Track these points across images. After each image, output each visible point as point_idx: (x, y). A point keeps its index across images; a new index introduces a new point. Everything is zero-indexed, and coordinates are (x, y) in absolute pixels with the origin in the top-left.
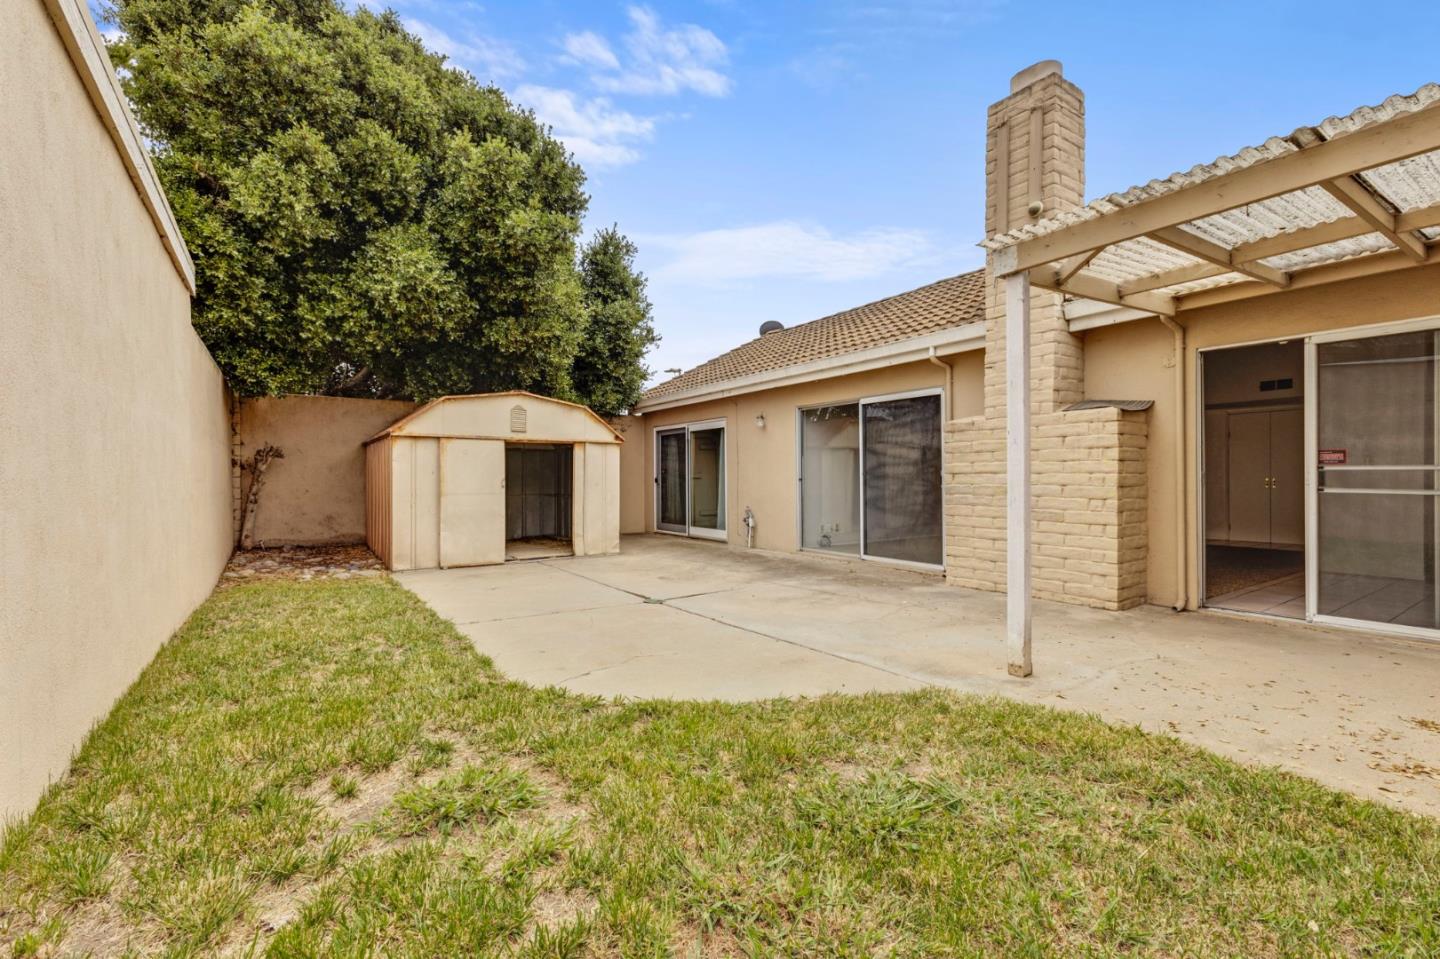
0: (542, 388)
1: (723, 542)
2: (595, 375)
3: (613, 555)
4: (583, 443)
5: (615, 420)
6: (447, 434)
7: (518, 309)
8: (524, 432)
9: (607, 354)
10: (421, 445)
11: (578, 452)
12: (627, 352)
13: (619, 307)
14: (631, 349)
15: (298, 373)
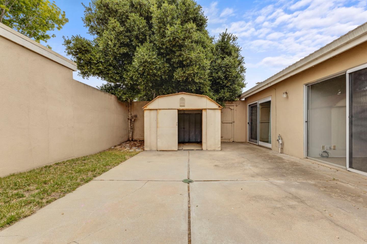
0: (199, 92)
1: (270, 149)
2: (221, 86)
3: (217, 151)
4: (206, 109)
5: (234, 102)
6: (160, 108)
7: (181, 65)
8: (184, 106)
9: (223, 77)
10: (152, 112)
11: (204, 113)
12: (230, 76)
13: (228, 60)
14: (232, 75)
15: (130, 94)
